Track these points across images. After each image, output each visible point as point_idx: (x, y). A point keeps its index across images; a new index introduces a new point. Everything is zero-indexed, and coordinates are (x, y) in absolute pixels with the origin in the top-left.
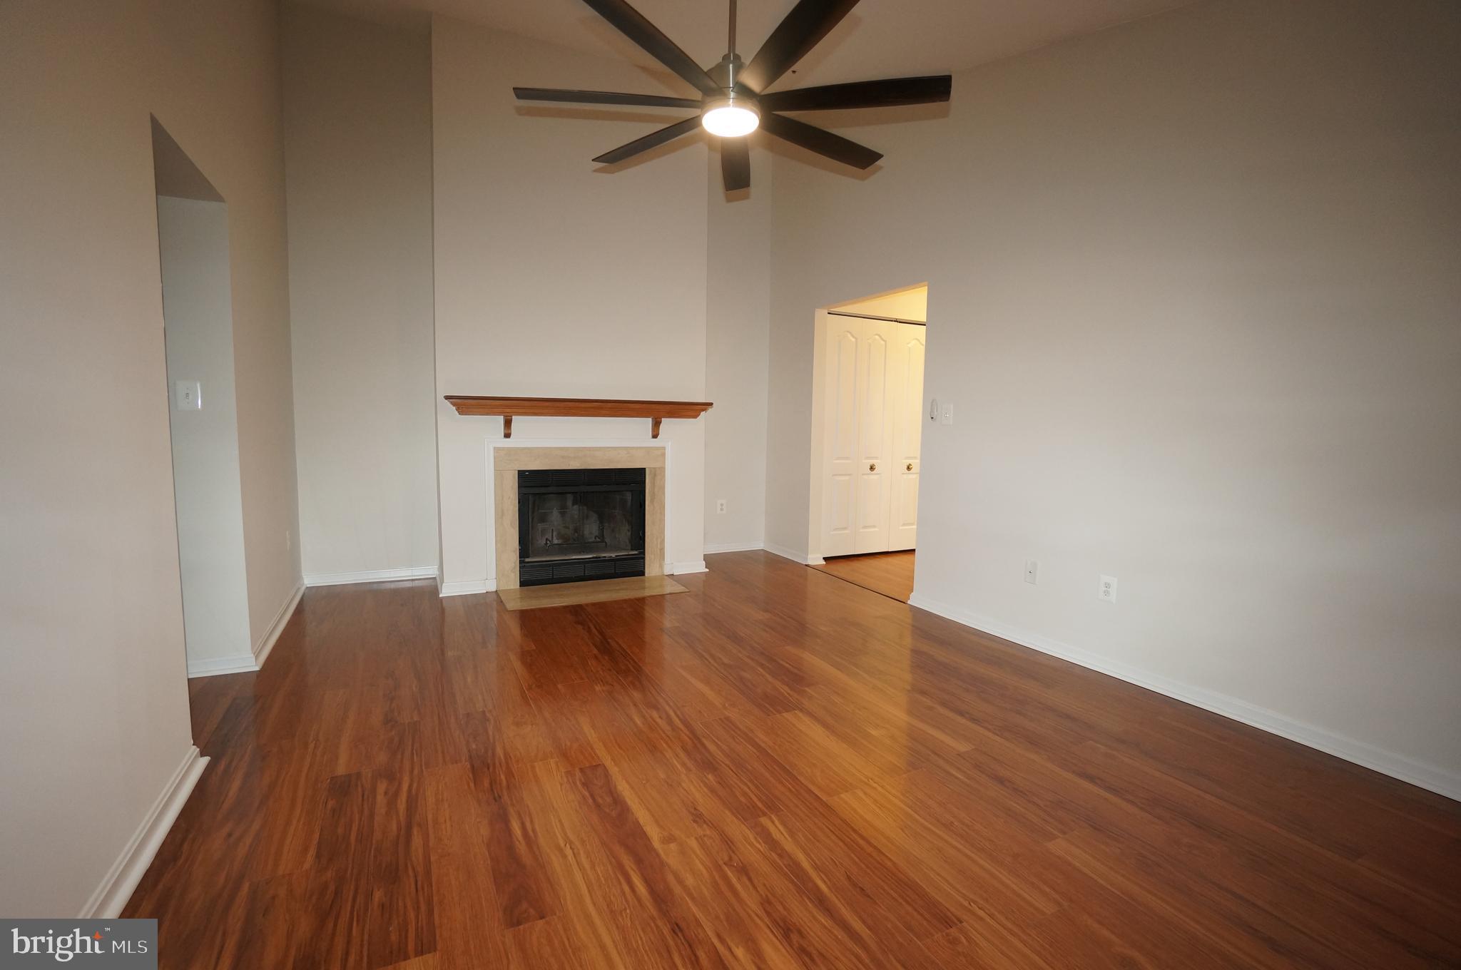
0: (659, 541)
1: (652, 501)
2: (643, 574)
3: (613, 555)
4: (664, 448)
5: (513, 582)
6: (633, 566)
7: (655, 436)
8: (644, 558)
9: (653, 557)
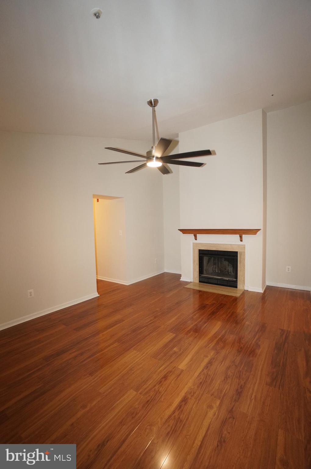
0: (243, 277)
1: (240, 263)
2: (237, 287)
3: (227, 279)
4: (245, 245)
5: (197, 281)
6: (234, 284)
7: (241, 241)
8: (237, 282)
9: (240, 282)
